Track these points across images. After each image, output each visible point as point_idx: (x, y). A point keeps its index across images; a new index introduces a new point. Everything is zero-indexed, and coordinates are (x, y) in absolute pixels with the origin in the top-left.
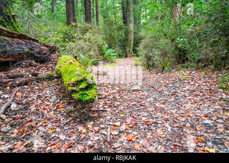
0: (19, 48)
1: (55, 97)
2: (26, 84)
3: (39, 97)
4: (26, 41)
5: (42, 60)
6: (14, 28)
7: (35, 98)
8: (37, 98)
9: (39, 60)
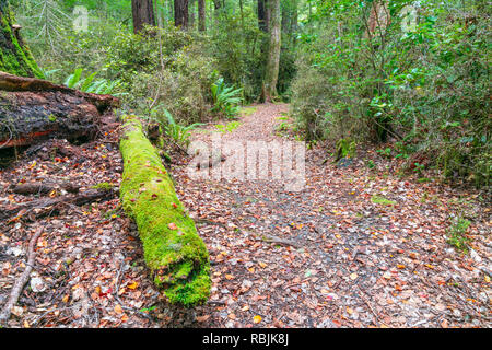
0: (34, 115)
1: (119, 256)
2: (56, 213)
3: (86, 253)
4: (47, 95)
5: (84, 135)
6: (19, 60)
7: (78, 257)
8: (82, 257)
9: (76, 136)
